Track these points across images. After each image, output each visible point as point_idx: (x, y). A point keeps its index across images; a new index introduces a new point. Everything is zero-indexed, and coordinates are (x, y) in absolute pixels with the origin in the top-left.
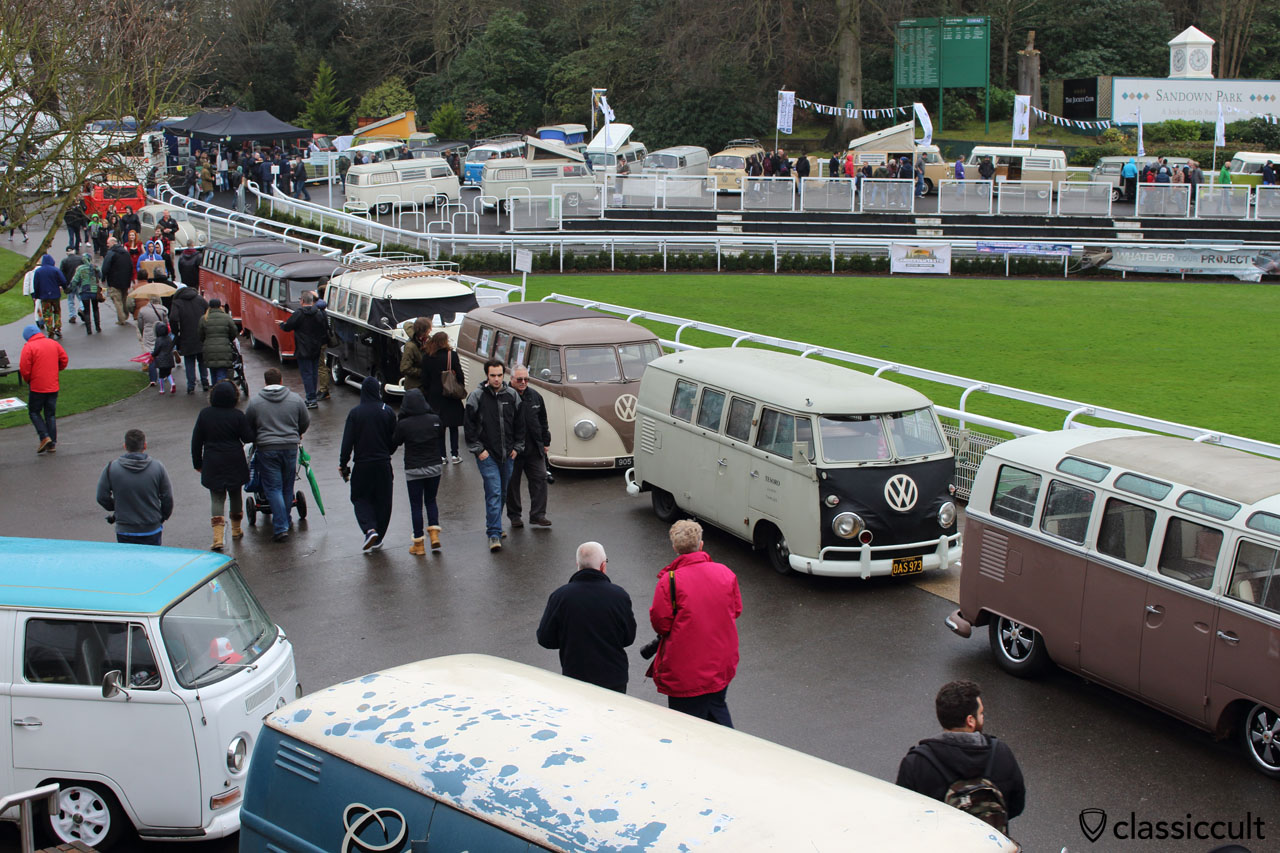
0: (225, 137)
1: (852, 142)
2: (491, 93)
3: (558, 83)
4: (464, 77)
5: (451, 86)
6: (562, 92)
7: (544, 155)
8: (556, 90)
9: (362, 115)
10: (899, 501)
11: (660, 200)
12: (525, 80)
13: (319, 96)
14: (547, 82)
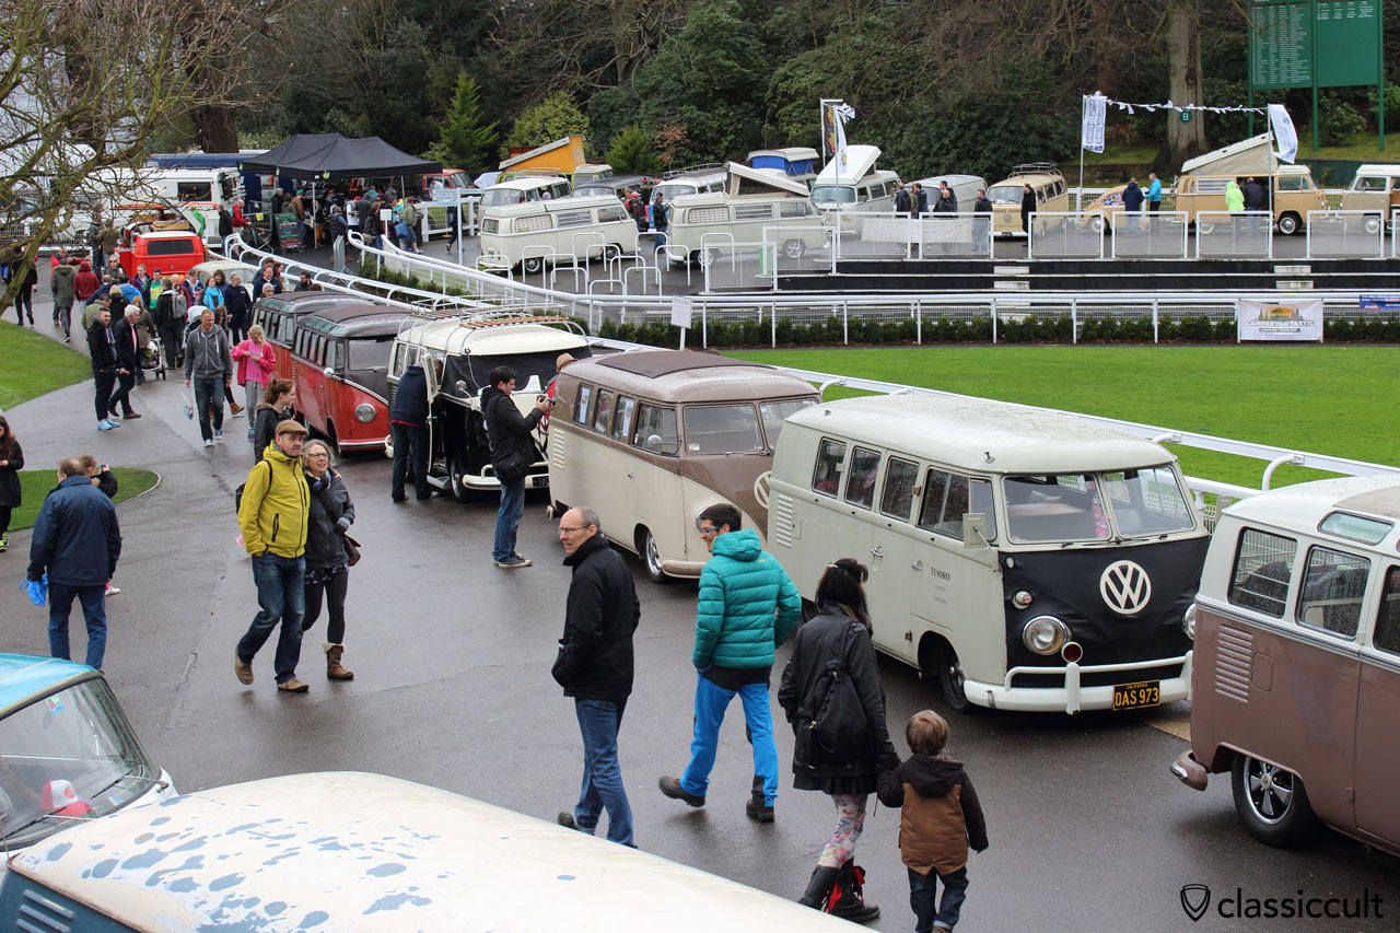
0: (321, 173)
1: (1185, 164)
2: (691, 111)
3: (784, 94)
4: (654, 90)
5: (638, 103)
6: (790, 107)
7: (753, 189)
8: (781, 105)
9: (517, 144)
10: (1122, 600)
11: (915, 247)
12: (740, 92)
13: (458, 118)
14: (769, 94)
